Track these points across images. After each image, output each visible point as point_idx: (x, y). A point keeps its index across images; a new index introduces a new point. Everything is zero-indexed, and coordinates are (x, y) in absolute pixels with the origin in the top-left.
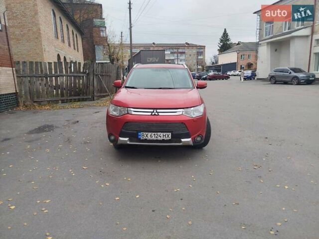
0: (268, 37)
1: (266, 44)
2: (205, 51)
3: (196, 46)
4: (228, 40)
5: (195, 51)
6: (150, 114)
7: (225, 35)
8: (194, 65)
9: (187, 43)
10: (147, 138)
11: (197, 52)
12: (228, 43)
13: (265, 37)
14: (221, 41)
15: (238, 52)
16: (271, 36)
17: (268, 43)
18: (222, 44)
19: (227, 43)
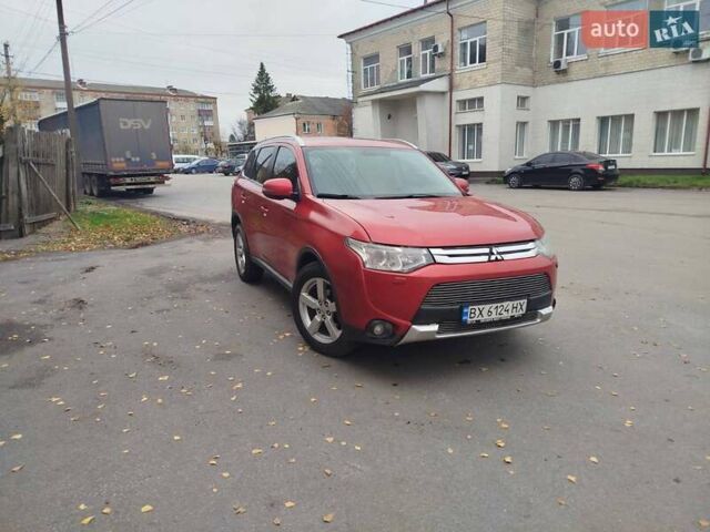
0: (370, 89)
1: (370, 103)
2: (216, 109)
3: (195, 97)
4: (270, 88)
5: (192, 107)
6: (485, 258)
7: (263, 76)
8: (195, 140)
9: (170, 88)
10: (480, 318)
11: (199, 111)
12: (272, 95)
13: (364, 90)
14: (257, 90)
15: (297, 115)
16: (376, 87)
17: (374, 102)
18: (257, 96)
19: (269, 96)
